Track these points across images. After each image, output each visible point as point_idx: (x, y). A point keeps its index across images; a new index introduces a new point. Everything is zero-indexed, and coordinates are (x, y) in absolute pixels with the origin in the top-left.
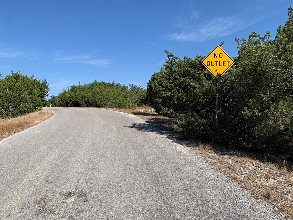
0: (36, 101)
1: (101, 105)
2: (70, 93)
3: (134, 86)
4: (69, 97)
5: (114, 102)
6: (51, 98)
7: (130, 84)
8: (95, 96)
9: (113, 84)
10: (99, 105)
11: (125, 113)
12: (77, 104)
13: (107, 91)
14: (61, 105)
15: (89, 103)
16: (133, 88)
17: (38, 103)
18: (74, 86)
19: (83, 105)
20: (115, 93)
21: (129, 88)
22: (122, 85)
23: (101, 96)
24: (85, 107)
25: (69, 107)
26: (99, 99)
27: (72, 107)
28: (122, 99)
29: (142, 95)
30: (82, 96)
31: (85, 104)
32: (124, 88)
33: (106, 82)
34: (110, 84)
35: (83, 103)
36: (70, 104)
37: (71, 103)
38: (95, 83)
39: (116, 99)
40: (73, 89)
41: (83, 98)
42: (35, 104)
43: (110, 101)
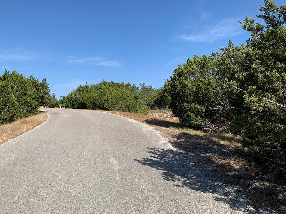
0: (31, 104)
1: (109, 108)
2: (77, 93)
3: (145, 86)
4: (76, 98)
5: (124, 104)
6: (61, 98)
7: (141, 84)
8: (102, 97)
9: (123, 84)
10: (107, 107)
11: (136, 121)
12: (83, 106)
13: (115, 92)
14: (68, 107)
15: (96, 105)
16: (144, 88)
17: (33, 107)
18: (81, 86)
19: (89, 107)
20: (124, 94)
21: (140, 88)
22: (132, 85)
23: (109, 97)
24: (92, 109)
25: (75, 109)
26: (106, 101)
27: (78, 109)
28: (132, 100)
29: (155, 96)
30: (88, 98)
31: (91, 106)
32: (135, 88)
33: (115, 82)
34: (119, 84)
35: (89, 105)
36: (76, 106)
37: (77, 104)
38: (104, 83)
39: (125, 100)
40: (80, 89)
41: (89, 99)
42: (29, 107)
43: (119, 103)
